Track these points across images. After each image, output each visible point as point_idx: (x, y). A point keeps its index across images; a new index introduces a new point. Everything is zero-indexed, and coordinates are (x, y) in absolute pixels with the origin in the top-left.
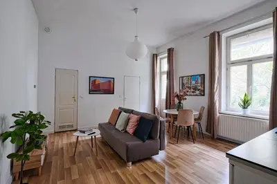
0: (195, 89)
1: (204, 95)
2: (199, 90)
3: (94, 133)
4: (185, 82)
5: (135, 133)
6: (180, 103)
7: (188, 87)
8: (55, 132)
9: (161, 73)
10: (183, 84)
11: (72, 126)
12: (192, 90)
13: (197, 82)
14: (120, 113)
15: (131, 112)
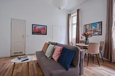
0: (95, 31)
1: (101, 35)
2: (97, 32)
3: (28, 59)
4: (88, 28)
5: (59, 60)
6: (87, 39)
7: (90, 31)
8: (11, 56)
9: (72, 24)
10: (86, 29)
11: (22, 52)
12: (93, 32)
13: (96, 27)
14: (49, 45)
15: (56, 44)
